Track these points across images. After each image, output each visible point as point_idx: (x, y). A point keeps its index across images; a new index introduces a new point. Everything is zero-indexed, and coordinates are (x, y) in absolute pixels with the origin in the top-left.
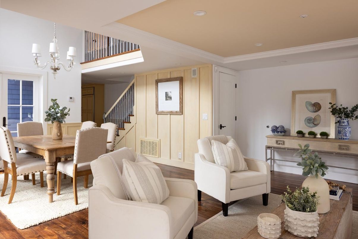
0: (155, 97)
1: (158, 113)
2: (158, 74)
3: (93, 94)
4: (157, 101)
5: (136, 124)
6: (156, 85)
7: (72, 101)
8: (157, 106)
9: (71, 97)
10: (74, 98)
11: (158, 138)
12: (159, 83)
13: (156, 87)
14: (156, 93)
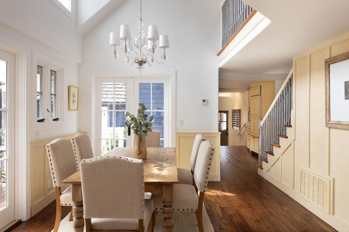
0: (325, 93)
1: (330, 125)
2: (330, 47)
3: (259, 95)
4: (328, 101)
5: (295, 141)
6: (326, 70)
7: (206, 105)
8: (328, 112)
9: (204, 99)
10: (208, 100)
11: (329, 175)
12: (331, 66)
13: (326, 74)
14: (326, 86)
